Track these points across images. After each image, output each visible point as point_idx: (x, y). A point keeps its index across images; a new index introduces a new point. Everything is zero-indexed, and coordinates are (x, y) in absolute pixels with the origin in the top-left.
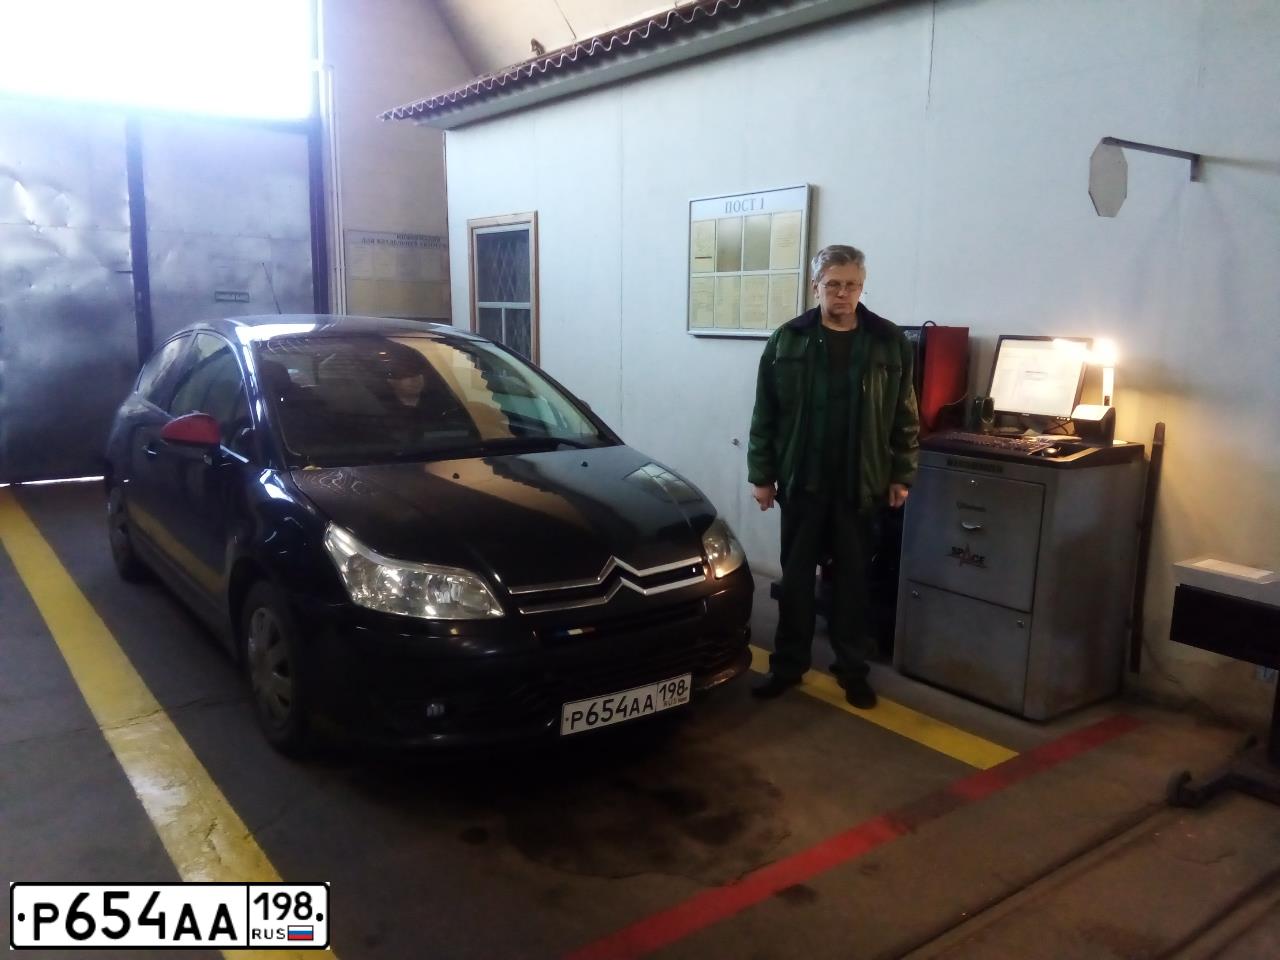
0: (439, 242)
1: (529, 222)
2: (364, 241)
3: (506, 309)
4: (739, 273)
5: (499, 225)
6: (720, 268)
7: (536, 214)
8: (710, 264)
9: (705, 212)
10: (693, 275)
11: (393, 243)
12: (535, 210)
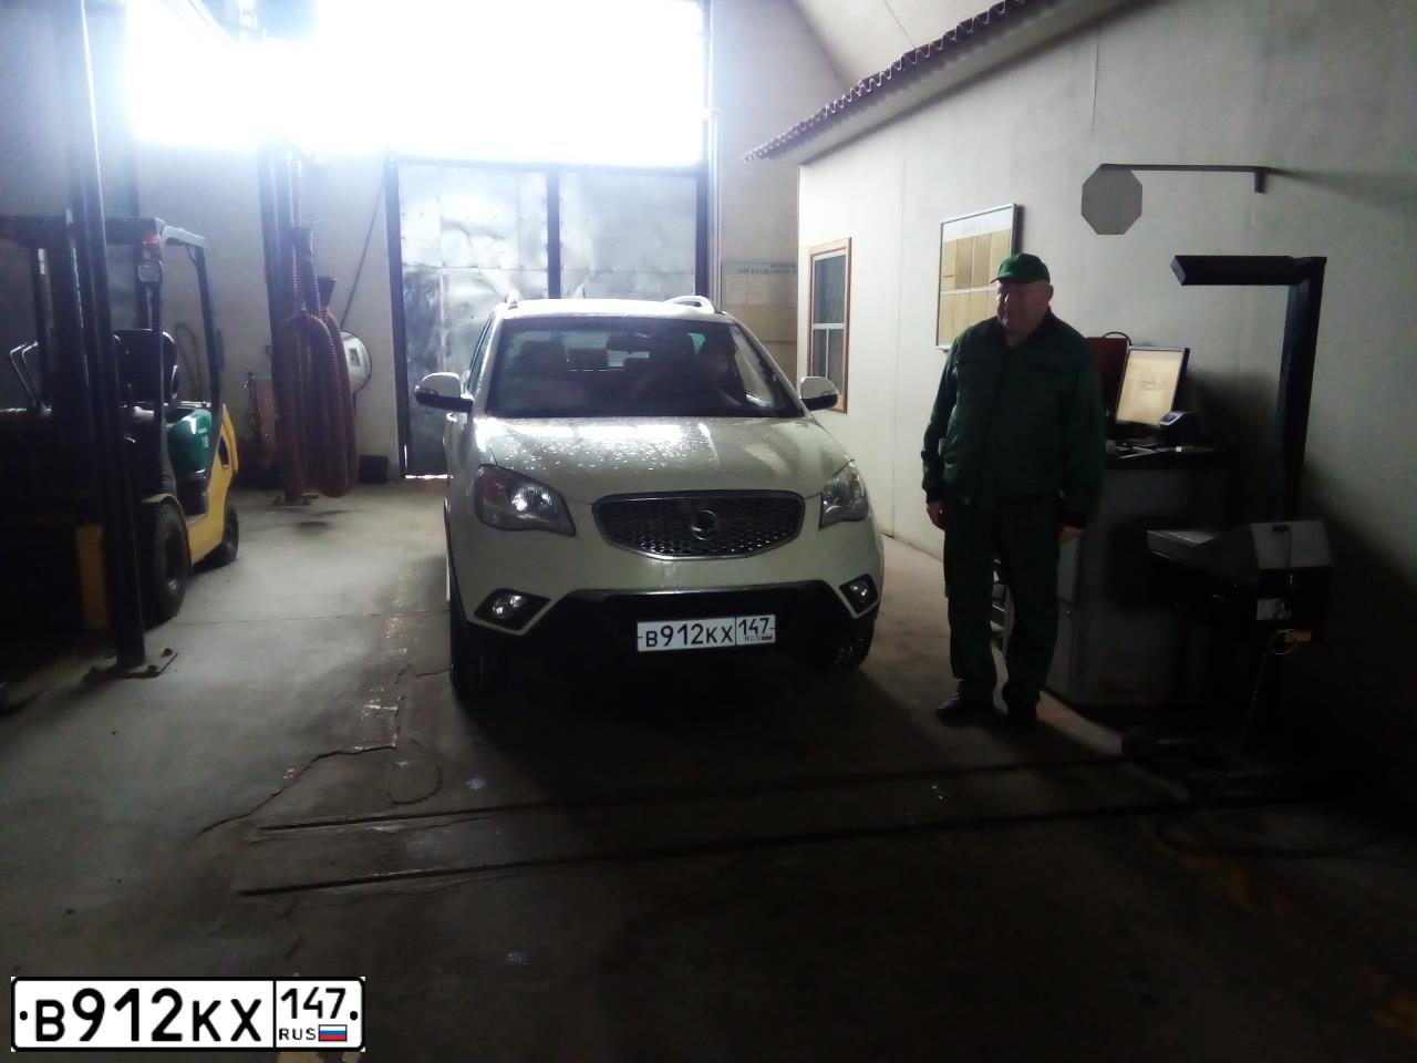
0: (790, 268)
1: (844, 248)
2: (740, 271)
3: (830, 331)
4: (968, 291)
5: (829, 252)
6: (957, 287)
7: (850, 240)
8: (952, 281)
9: (954, 233)
10: (942, 293)
11: (766, 272)
12: (848, 236)
